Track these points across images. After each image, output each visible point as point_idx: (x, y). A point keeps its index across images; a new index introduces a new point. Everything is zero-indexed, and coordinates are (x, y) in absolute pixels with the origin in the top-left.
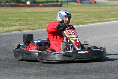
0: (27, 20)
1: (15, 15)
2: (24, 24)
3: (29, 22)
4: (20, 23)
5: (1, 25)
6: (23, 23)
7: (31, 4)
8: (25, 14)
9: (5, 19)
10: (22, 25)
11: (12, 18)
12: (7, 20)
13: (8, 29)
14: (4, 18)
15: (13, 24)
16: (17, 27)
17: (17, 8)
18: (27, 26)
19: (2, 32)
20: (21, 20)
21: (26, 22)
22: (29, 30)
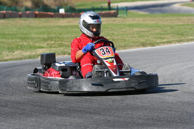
0: (62, 38)
1: (40, 30)
2: (56, 45)
3: (65, 42)
4: (50, 44)
5: (19, 47)
6: (54, 44)
7: (66, 13)
8: (57, 28)
9: (24, 38)
10: (53, 46)
11: (37, 36)
12: (28, 38)
13: (29, 53)
14: (24, 36)
15: (38, 44)
16: (44, 50)
17: (44, 19)
18: (62, 48)
19: (21, 59)
20: (51, 39)
21: (60, 42)
22: (65, 54)
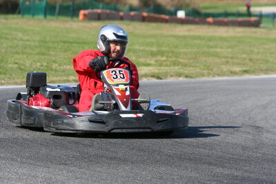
0: (177, 53)
1: (148, 40)
2: (168, 63)
3: (182, 58)
4: (160, 61)
6: (166, 60)
7: (188, 18)
8: (172, 39)
10: (164, 64)
11: (142, 48)
15: (142, 60)
16: (151, 68)
17: (154, 25)
18: (176, 68)
20: (162, 54)
21: (174, 59)
22: (180, 76)
